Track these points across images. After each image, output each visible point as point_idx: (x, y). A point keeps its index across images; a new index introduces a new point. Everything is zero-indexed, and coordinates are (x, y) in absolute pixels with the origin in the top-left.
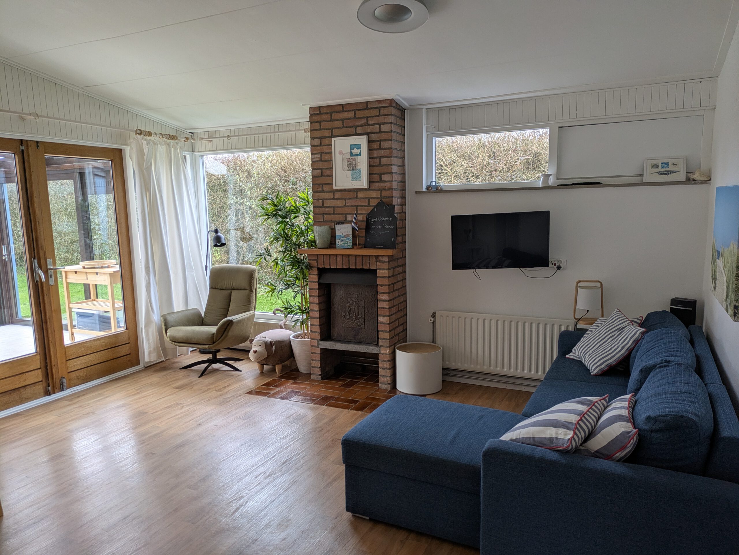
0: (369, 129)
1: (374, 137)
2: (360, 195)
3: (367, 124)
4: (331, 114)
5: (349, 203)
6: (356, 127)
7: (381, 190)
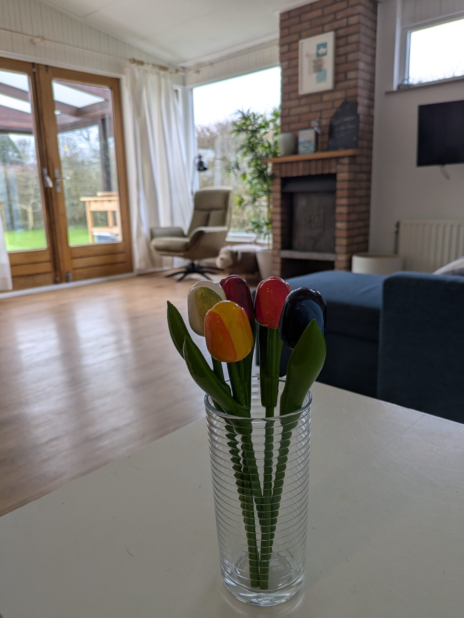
0: (336, 25)
1: (341, 32)
2: (326, 98)
3: (335, 20)
4: (300, 16)
5: (315, 108)
6: (323, 25)
7: (346, 89)
